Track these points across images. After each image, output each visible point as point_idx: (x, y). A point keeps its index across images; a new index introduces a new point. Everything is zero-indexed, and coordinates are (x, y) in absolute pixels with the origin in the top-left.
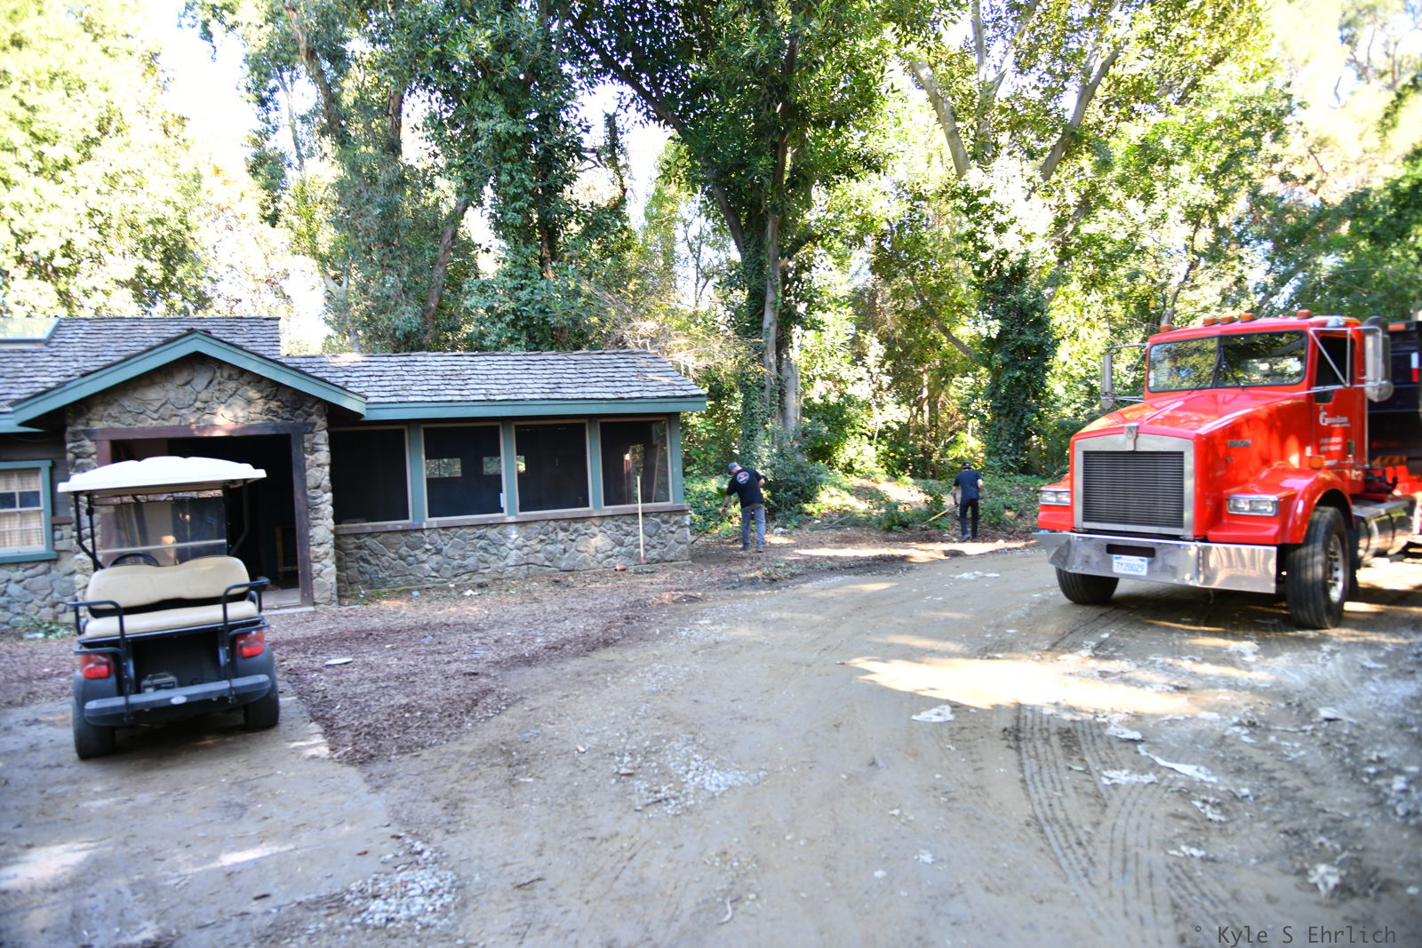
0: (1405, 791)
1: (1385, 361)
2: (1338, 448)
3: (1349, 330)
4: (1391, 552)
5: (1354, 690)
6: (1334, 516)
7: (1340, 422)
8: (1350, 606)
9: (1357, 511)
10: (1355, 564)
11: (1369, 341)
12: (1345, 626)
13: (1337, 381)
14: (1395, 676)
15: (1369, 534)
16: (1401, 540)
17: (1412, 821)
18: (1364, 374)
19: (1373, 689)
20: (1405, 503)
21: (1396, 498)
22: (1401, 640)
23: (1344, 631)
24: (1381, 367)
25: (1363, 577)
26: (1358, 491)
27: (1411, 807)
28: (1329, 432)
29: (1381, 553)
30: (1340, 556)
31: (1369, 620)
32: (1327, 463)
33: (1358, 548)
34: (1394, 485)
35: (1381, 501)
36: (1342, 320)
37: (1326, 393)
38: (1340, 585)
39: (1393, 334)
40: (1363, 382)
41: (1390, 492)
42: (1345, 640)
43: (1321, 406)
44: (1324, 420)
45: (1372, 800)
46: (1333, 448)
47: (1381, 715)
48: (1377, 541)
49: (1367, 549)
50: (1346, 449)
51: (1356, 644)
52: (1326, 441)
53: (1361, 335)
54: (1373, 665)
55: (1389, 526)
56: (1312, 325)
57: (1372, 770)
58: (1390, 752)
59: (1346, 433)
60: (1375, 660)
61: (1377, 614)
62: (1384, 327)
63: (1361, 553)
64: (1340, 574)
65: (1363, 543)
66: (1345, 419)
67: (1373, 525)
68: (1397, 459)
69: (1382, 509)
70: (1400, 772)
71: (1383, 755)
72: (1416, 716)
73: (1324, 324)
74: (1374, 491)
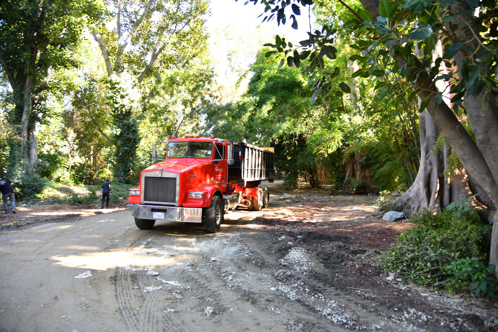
0: (231, 280)
1: (232, 153)
2: (220, 178)
3: (224, 143)
4: (233, 209)
5: (221, 251)
6: (218, 198)
7: (221, 170)
8: (222, 226)
9: (224, 197)
10: (223, 213)
11: (229, 147)
12: (220, 232)
13: (220, 158)
14: (232, 246)
15: (227, 204)
16: (235, 205)
17: (233, 289)
18: (227, 156)
19: (226, 250)
20: (237, 195)
21: (235, 193)
22: (234, 235)
23: (220, 233)
24: (231, 154)
25: (226, 217)
26: (225, 191)
27: (233, 284)
28: (218, 173)
29: (230, 209)
30: (219, 211)
31: (227, 229)
32: (217, 182)
33: (224, 208)
34: (234, 189)
35: (231, 194)
36: (222, 140)
37: (217, 161)
38: (219, 219)
39: (234, 145)
40: (227, 159)
41: (233, 191)
42: (220, 236)
43: (216, 165)
44: (217, 170)
45: (223, 284)
46: (219, 178)
47: (227, 258)
48: (229, 206)
49: (227, 208)
50: (222, 177)
51: (223, 237)
52: (217, 176)
53: (227, 145)
54: (227, 243)
55: (233, 201)
56: (214, 141)
57: (224, 275)
58: (229, 269)
59: (222, 174)
60: (227, 241)
61: (229, 227)
62: (233, 143)
63: (225, 209)
64: (219, 216)
65: (226, 206)
66: (222, 170)
67: (228, 201)
68: (235, 182)
69: (231, 196)
70: (231, 274)
71: (227, 270)
72: (236, 257)
73: (217, 141)
74: (229, 191)
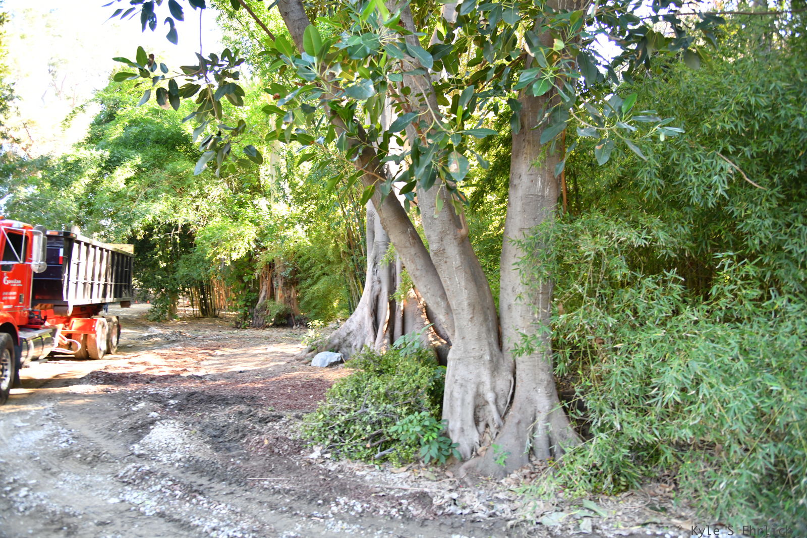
0: (26, 496)
1: (43, 251)
2: (14, 298)
3: (25, 231)
4: (41, 358)
5: (7, 442)
6: (7, 339)
8: (13, 391)
9: (21, 335)
10: (18, 366)
11: (36, 238)
12: (9, 404)
13: (16, 260)
14: (33, 429)
15: (28, 348)
16: (47, 350)
17: (27, 513)
18: (31, 256)
19: (19, 439)
20: (50, 330)
21: (47, 328)
22: (40, 408)
23: (7, 407)
24: (41, 253)
25: (23, 374)
26: (24, 323)
27: (28, 505)
28: (9, 288)
29: (35, 359)
30: (9, 360)
31: (24, 398)
32: (5, 307)
33: (20, 356)
34: (45, 319)
35: (37, 329)
36: (22, 224)
37: (8, 266)
38: (8, 380)
39: (50, 237)
40: (31, 261)
41: (43, 324)
42: (7, 412)
43: (5, 273)
44: (6, 281)
45: (5, 507)
46: (11, 298)
47: (20, 454)
48: (33, 352)
49: (27, 356)
50: (19, 298)
51: (14, 413)
52: (6, 293)
53: (32, 234)
54: (21, 424)
55: (40, 343)
56: (3, 224)
57: (8, 488)
58: (21, 475)
59: (19, 290)
60: (23, 421)
61: (30, 394)
62: (44, 232)
63: (22, 359)
64: (8, 373)
65: (24, 353)
66: (19, 282)
67: (31, 343)
68: (50, 305)
69: (36, 334)
70: (25, 485)
71: (16, 478)
72: (40, 450)
73: (11, 225)
74: (33, 324)
